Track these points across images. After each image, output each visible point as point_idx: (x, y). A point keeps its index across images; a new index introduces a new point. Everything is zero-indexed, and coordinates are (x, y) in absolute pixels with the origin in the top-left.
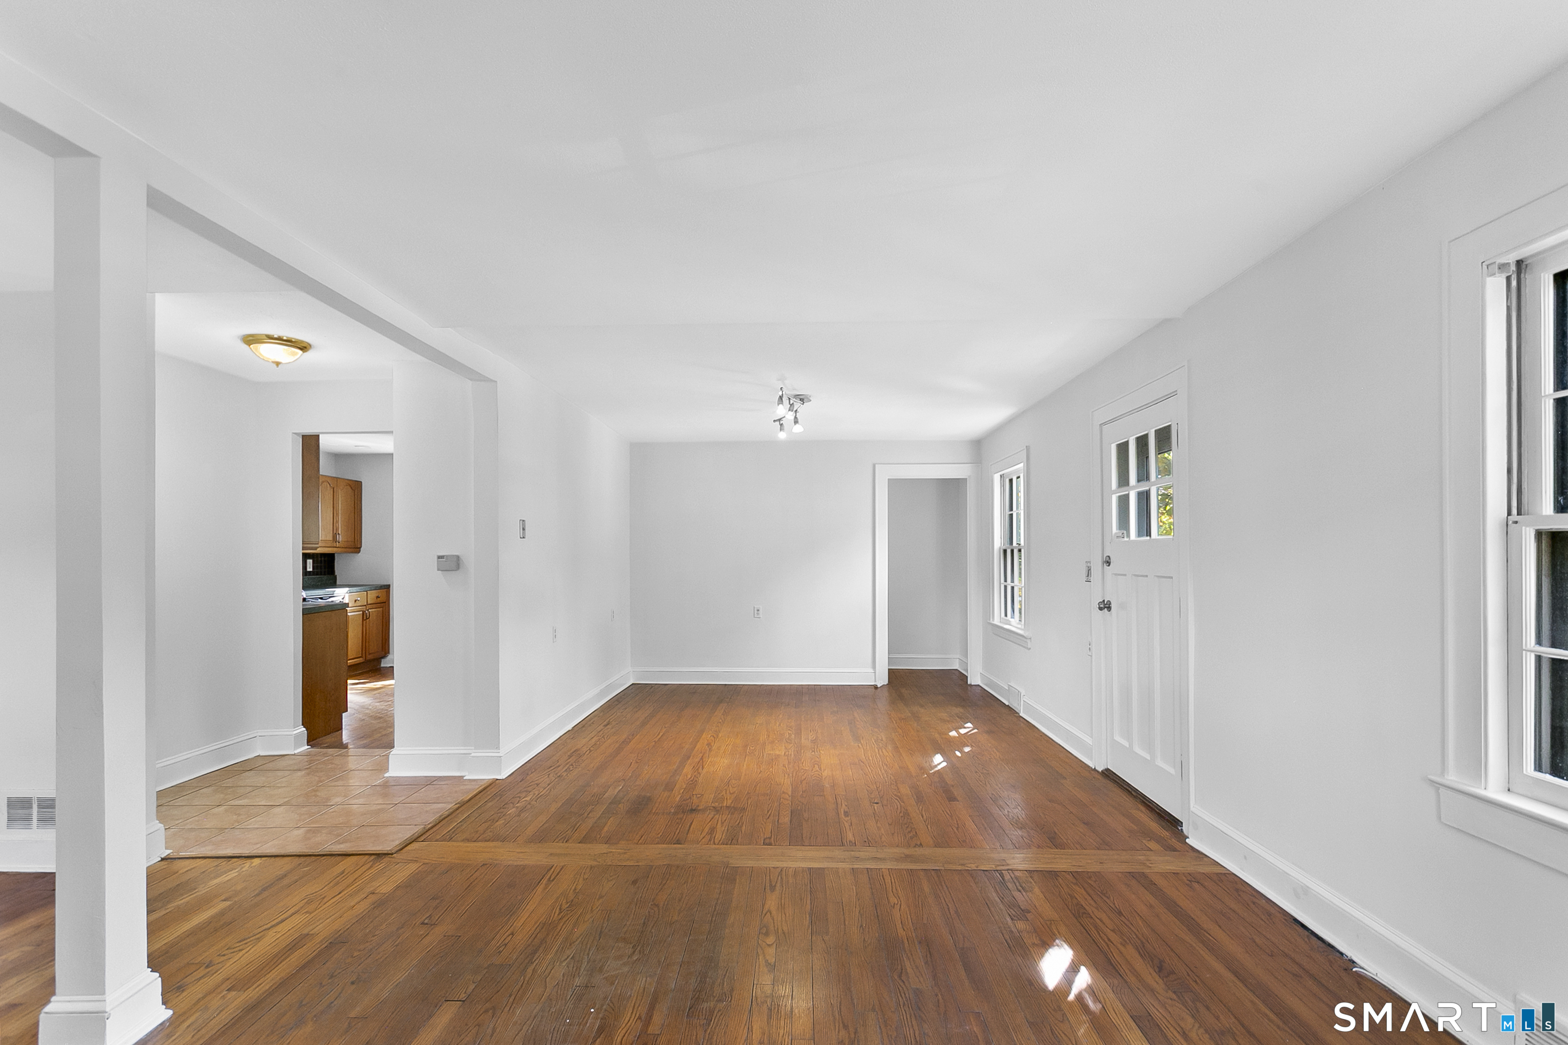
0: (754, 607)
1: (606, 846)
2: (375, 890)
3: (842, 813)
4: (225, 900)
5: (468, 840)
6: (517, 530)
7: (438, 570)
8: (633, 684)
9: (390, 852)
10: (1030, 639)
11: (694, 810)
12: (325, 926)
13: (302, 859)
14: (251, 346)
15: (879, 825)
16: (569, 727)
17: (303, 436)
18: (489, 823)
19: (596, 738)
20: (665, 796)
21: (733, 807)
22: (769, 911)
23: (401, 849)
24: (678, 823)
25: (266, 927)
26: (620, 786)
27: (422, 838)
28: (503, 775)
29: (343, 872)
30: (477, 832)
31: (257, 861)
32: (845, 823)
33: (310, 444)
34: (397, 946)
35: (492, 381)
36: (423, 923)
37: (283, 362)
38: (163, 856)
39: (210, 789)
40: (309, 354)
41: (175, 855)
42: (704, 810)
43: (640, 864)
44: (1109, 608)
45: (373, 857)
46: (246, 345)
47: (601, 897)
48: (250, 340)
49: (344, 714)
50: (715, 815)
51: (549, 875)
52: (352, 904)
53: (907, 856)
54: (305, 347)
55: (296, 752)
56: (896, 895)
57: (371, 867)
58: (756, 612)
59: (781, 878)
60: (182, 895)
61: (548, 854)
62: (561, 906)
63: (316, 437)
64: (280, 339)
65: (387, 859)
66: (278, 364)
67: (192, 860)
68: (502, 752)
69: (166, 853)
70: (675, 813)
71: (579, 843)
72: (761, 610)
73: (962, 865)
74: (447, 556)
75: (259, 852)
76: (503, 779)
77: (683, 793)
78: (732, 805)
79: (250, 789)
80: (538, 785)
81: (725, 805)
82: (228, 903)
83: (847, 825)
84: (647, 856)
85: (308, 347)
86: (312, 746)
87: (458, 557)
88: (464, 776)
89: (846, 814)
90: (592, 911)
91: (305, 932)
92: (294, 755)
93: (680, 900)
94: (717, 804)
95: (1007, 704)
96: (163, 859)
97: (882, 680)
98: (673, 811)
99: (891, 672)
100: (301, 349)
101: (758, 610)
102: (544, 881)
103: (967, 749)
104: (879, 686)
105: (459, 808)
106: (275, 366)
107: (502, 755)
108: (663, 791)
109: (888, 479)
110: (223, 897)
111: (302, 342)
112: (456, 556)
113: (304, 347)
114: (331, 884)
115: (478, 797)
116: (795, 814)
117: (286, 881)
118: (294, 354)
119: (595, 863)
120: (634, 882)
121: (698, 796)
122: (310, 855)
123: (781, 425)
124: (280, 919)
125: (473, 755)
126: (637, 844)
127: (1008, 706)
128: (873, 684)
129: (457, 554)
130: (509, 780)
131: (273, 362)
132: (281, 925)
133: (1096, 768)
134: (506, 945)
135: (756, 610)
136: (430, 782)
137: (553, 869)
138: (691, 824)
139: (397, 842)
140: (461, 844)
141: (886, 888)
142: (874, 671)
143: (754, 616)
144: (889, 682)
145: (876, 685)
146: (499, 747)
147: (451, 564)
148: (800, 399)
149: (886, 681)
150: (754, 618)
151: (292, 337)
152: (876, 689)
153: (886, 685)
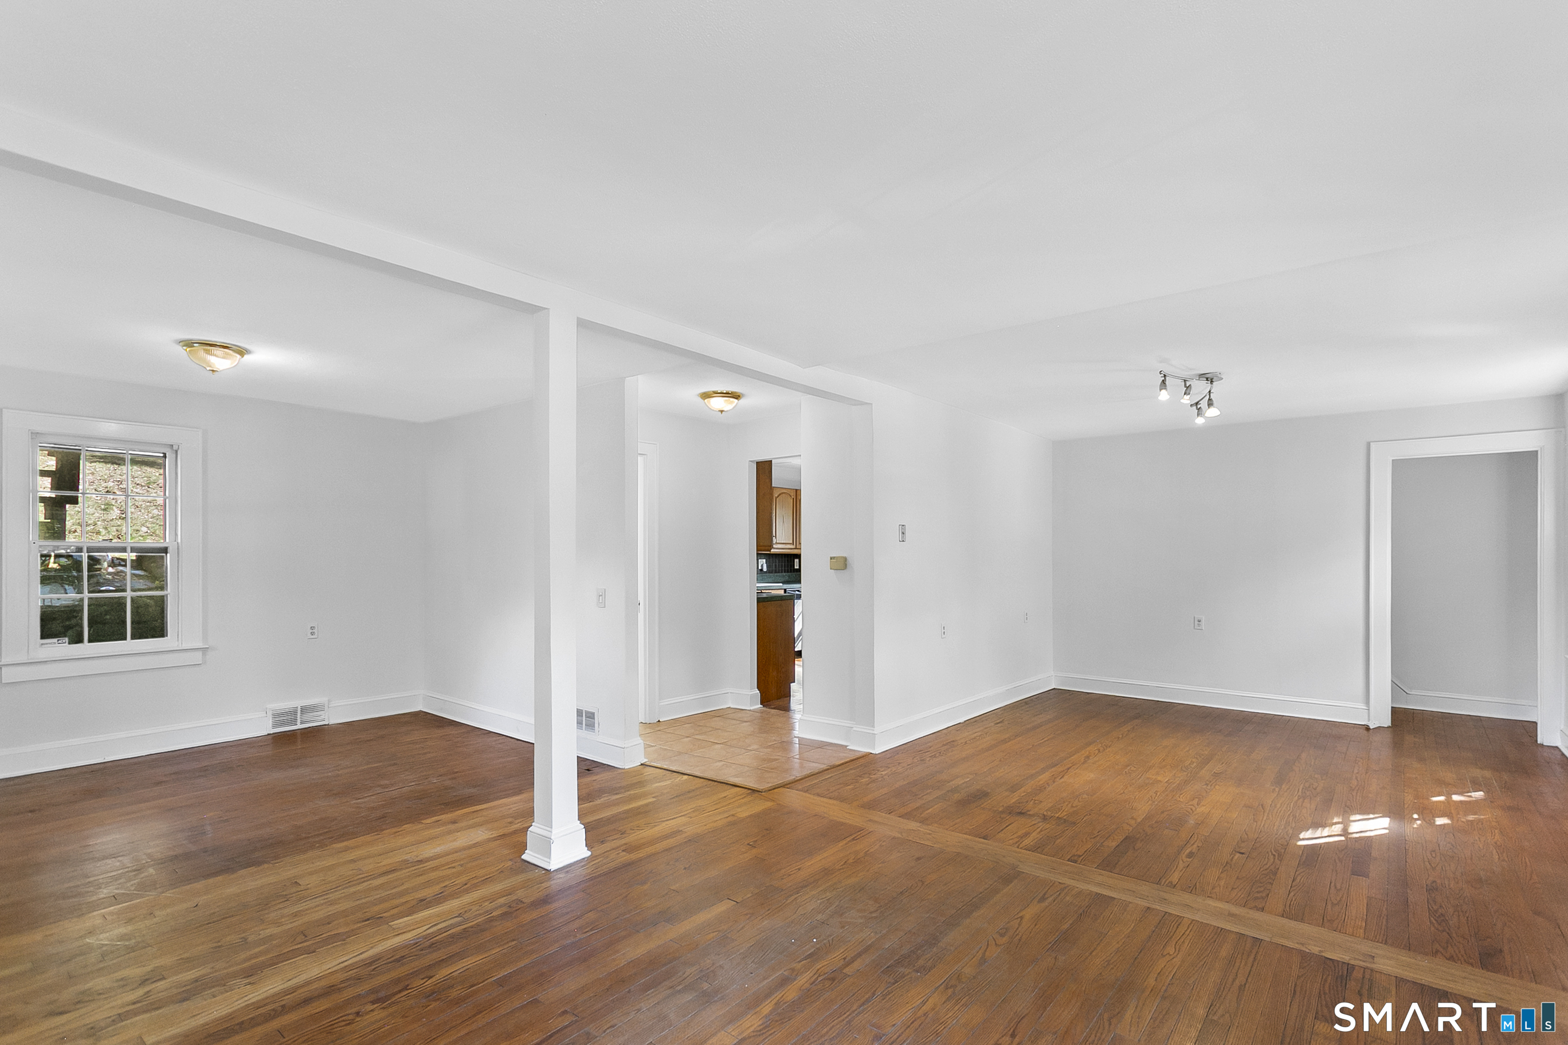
0: (1194, 617)
1: (918, 824)
2: (736, 814)
3: (1188, 851)
4: (653, 797)
5: (818, 795)
6: (896, 534)
7: (831, 569)
8: (1054, 689)
9: (761, 790)
11: (1023, 813)
12: (691, 830)
13: (710, 782)
14: (706, 400)
15: (1222, 875)
16: (962, 720)
17: (757, 462)
18: (842, 785)
19: (979, 734)
20: (1004, 795)
21: (1064, 819)
22: (1022, 918)
23: (769, 790)
24: (997, 821)
25: (663, 820)
26: (968, 778)
27: (788, 786)
28: (877, 750)
29: (725, 797)
30: (829, 790)
31: (686, 777)
32: (1181, 862)
33: (764, 469)
34: (724, 854)
35: (862, 403)
36: (748, 844)
37: (725, 410)
38: (642, 763)
39: (690, 725)
40: (742, 401)
41: (648, 763)
42: (1033, 815)
43: (935, 846)
45: (750, 791)
46: (701, 399)
47: (883, 862)
48: (706, 396)
49: (792, 684)
50: (1039, 822)
51: (856, 835)
52: (716, 819)
53: (1231, 915)
54: (739, 396)
55: (752, 708)
56: (1177, 947)
57: (745, 797)
58: (1196, 622)
59: (1059, 894)
60: (637, 788)
61: (867, 819)
62: (848, 860)
63: (769, 463)
64: (722, 393)
65: (756, 794)
66: (722, 411)
67: (655, 769)
68: (877, 730)
69: (644, 761)
70: (1002, 812)
71: (899, 817)
72: (1204, 621)
73: (1303, 944)
74: (837, 557)
75: (688, 772)
76: (876, 754)
77: (1023, 796)
78: (1065, 818)
79: (711, 729)
80: (899, 763)
81: (1057, 815)
82: (654, 799)
83: (1181, 865)
84: (947, 841)
85: (741, 396)
86: (764, 706)
87: (845, 559)
88: (848, 746)
89: (1191, 855)
90: (868, 871)
91: (681, 829)
92: (750, 710)
93: (946, 884)
94: (1049, 813)
96: (642, 764)
97: (1385, 720)
98: (1000, 810)
99: (1396, 713)
100: (737, 399)
101: (1199, 621)
102: (848, 839)
103: (1440, 821)
104: (1371, 728)
105: (828, 769)
106: (720, 413)
107: (876, 733)
108: (1006, 791)
109: (1393, 460)
110: (653, 796)
111: (735, 393)
112: (843, 557)
113: (737, 396)
114: (714, 803)
115: (847, 764)
116: (1129, 841)
117: (691, 795)
118: (732, 402)
119: (900, 836)
120: (919, 859)
121: (1036, 802)
122: (715, 781)
124: (673, 817)
125: (854, 729)
126: (947, 829)
128: (1366, 723)
129: (844, 555)
130: (879, 756)
131: (719, 411)
132: (672, 821)
134: (790, 875)
135: (1196, 619)
136: (822, 745)
137: (861, 832)
138: (1009, 825)
139: (770, 785)
140: (812, 796)
141: (1172, 937)
142: (1367, 707)
143: (1194, 627)
144: (1392, 724)
145: (1368, 726)
146: (873, 726)
147: (841, 564)
148: (1205, 379)
149: (1387, 722)
150: (1195, 629)
151: (729, 390)
152: (1365, 732)
153: (1387, 727)
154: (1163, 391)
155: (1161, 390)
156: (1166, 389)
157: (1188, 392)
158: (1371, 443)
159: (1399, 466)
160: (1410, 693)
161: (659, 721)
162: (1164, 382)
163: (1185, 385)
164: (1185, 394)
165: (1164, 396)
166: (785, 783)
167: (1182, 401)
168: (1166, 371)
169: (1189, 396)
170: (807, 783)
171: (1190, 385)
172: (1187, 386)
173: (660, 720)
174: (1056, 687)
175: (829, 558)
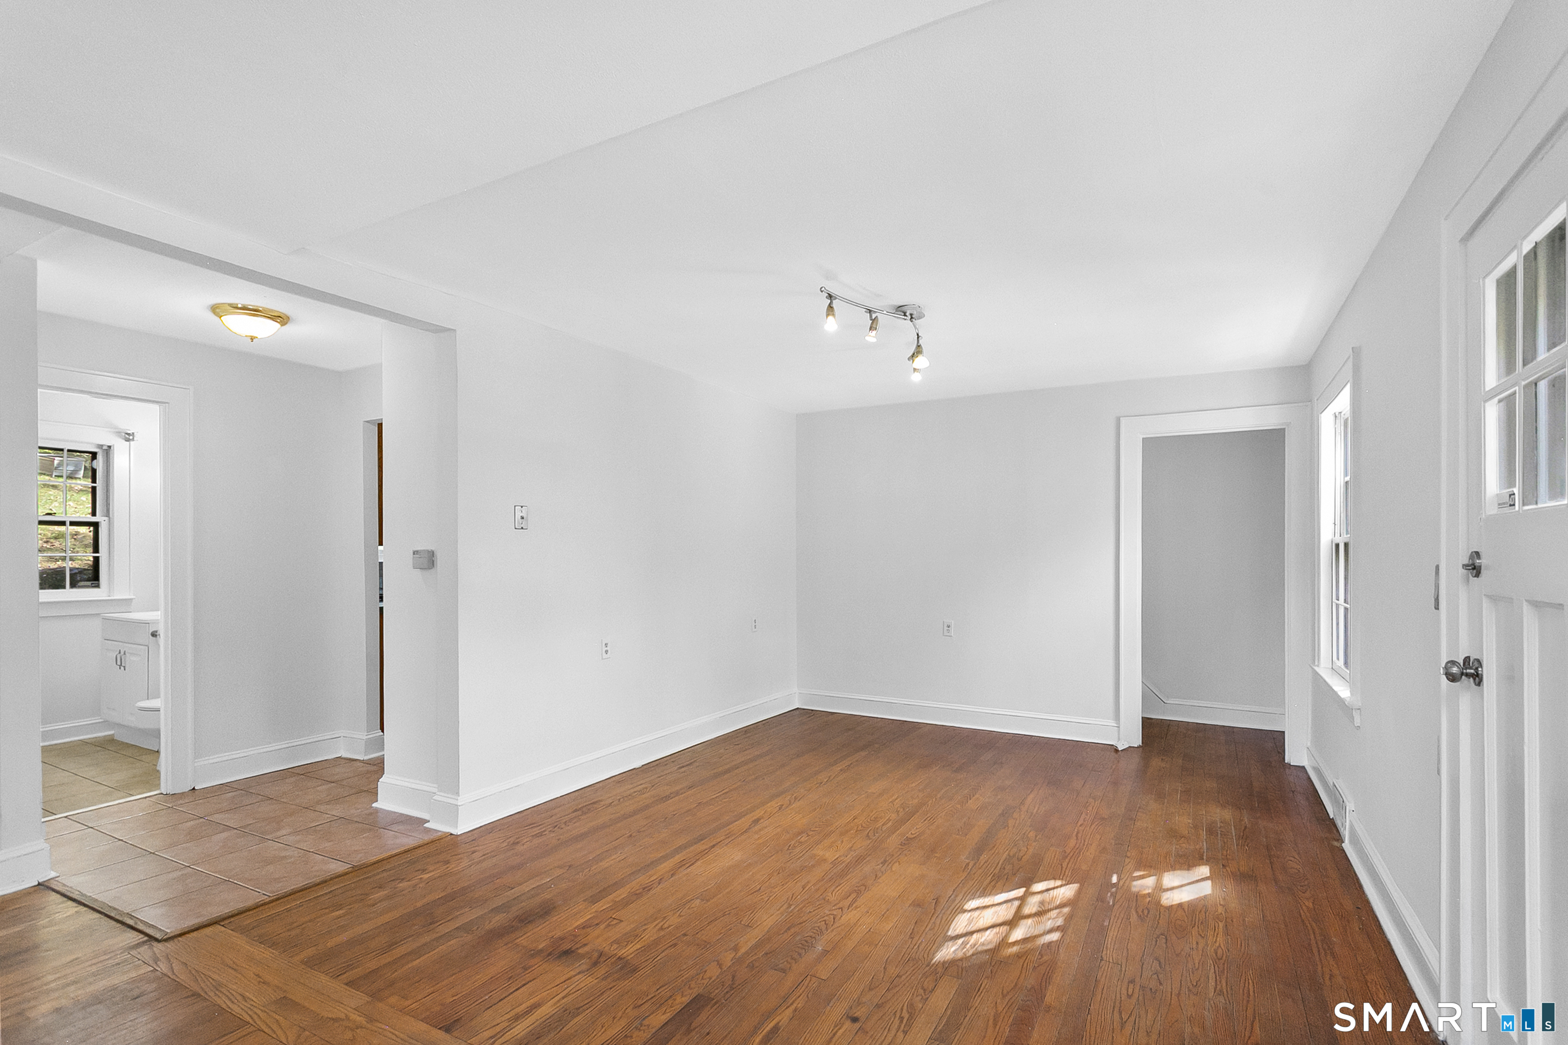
5: (259, 939)
6: (507, 519)
7: (414, 567)
8: (798, 708)
9: (165, 936)
10: (1358, 710)
11: (570, 953)
14: (220, 318)
16: (637, 765)
19: (643, 787)
23: (182, 934)
26: (551, 875)
27: (231, 920)
28: (460, 829)
35: (450, 330)
37: (259, 337)
38: (41, 881)
40: (288, 328)
42: (583, 956)
46: (213, 316)
48: (221, 311)
58: (945, 628)
64: (244, 308)
65: (143, 948)
66: (252, 339)
68: (464, 799)
69: (49, 877)
72: (952, 626)
74: (424, 552)
75: (96, 898)
76: (457, 835)
77: (601, 911)
80: (474, 852)
85: (284, 316)
87: (433, 553)
88: (428, 822)
95: (1331, 816)
96: (39, 884)
97: (1131, 736)
99: (1148, 725)
101: (949, 626)
104: (1120, 749)
106: (249, 339)
107: (460, 803)
109: (1143, 439)
112: (429, 551)
121: (613, 922)
125: (436, 797)
127: (1332, 819)
128: (1118, 743)
129: (430, 548)
130: (460, 838)
131: (248, 335)
135: (945, 625)
139: (197, 921)
142: (1117, 724)
143: (943, 633)
144: (1142, 743)
145: (1116, 747)
146: (458, 794)
147: (427, 560)
148: (903, 314)
149: (1137, 741)
150: (944, 635)
151: (259, 305)
152: (1113, 754)
153: (1138, 747)
154: (830, 318)
155: (828, 315)
156: (833, 315)
157: (874, 326)
158: (1121, 418)
159: (1152, 446)
160: (1168, 702)
161: (194, 789)
162: (830, 307)
163: (871, 316)
164: (870, 330)
165: (831, 325)
166: (222, 917)
167: (867, 338)
168: (833, 291)
169: (874, 332)
170: (247, 920)
171: (877, 316)
172: (873, 318)
173: (196, 788)
174: (799, 707)
175: (412, 554)
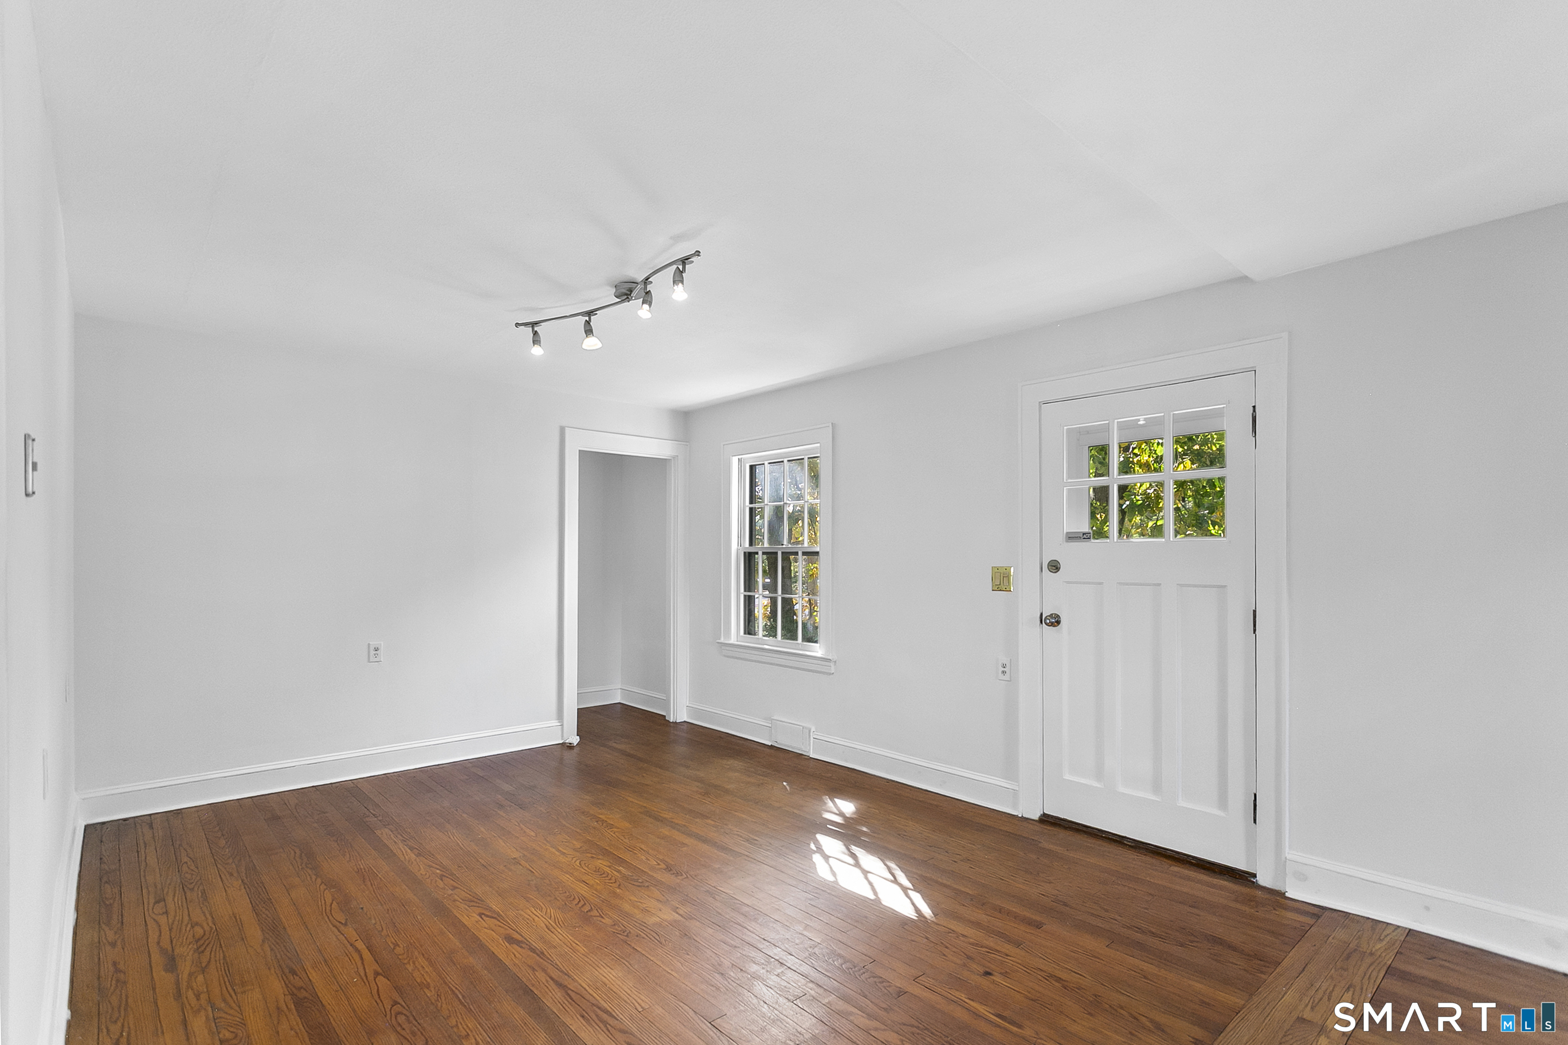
0: (370, 646)
8: (88, 825)
10: (835, 662)
44: (1058, 622)
58: (372, 652)
72: (382, 649)
95: (770, 745)
101: (376, 650)
104: (572, 745)
123: (535, 333)
127: (771, 745)
128: (561, 742)
133: (1024, 816)
135: (372, 648)
142: (560, 722)
144: (577, 735)
158: (567, 430)
